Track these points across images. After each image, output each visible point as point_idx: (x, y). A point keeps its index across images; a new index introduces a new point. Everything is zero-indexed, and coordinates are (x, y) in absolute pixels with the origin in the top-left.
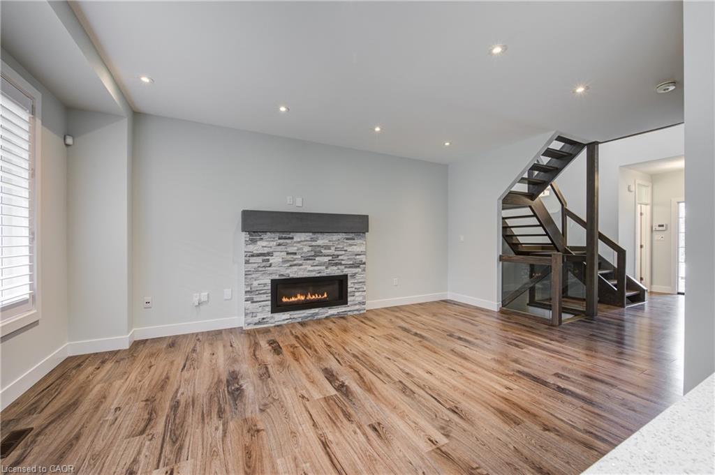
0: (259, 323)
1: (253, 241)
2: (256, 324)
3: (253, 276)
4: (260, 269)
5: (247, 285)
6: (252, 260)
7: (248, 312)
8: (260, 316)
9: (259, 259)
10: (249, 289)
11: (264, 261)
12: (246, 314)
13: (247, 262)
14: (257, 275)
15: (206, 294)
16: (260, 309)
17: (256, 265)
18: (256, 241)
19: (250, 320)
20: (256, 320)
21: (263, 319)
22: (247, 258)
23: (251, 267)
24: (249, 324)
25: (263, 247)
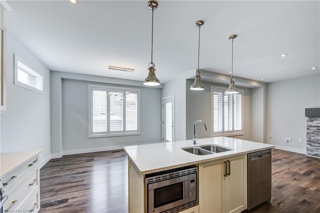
0: (314, 155)
1: (312, 121)
2: (312, 155)
3: (311, 135)
4: (315, 132)
5: (308, 138)
6: (311, 128)
7: (309, 149)
8: (315, 153)
9: (315, 129)
10: (309, 140)
11: (317, 129)
12: (307, 150)
13: (308, 129)
14: (314, 135)
15: (290, 138)
16: (315, 150)
17: (313, 131)
18: (313, 121)
19: (309, 152)
20: (313, 153)
21: (317, 154)
22: (308, 127)
23: (309, 131)
24: (308, 154)
25: (317, 123)
